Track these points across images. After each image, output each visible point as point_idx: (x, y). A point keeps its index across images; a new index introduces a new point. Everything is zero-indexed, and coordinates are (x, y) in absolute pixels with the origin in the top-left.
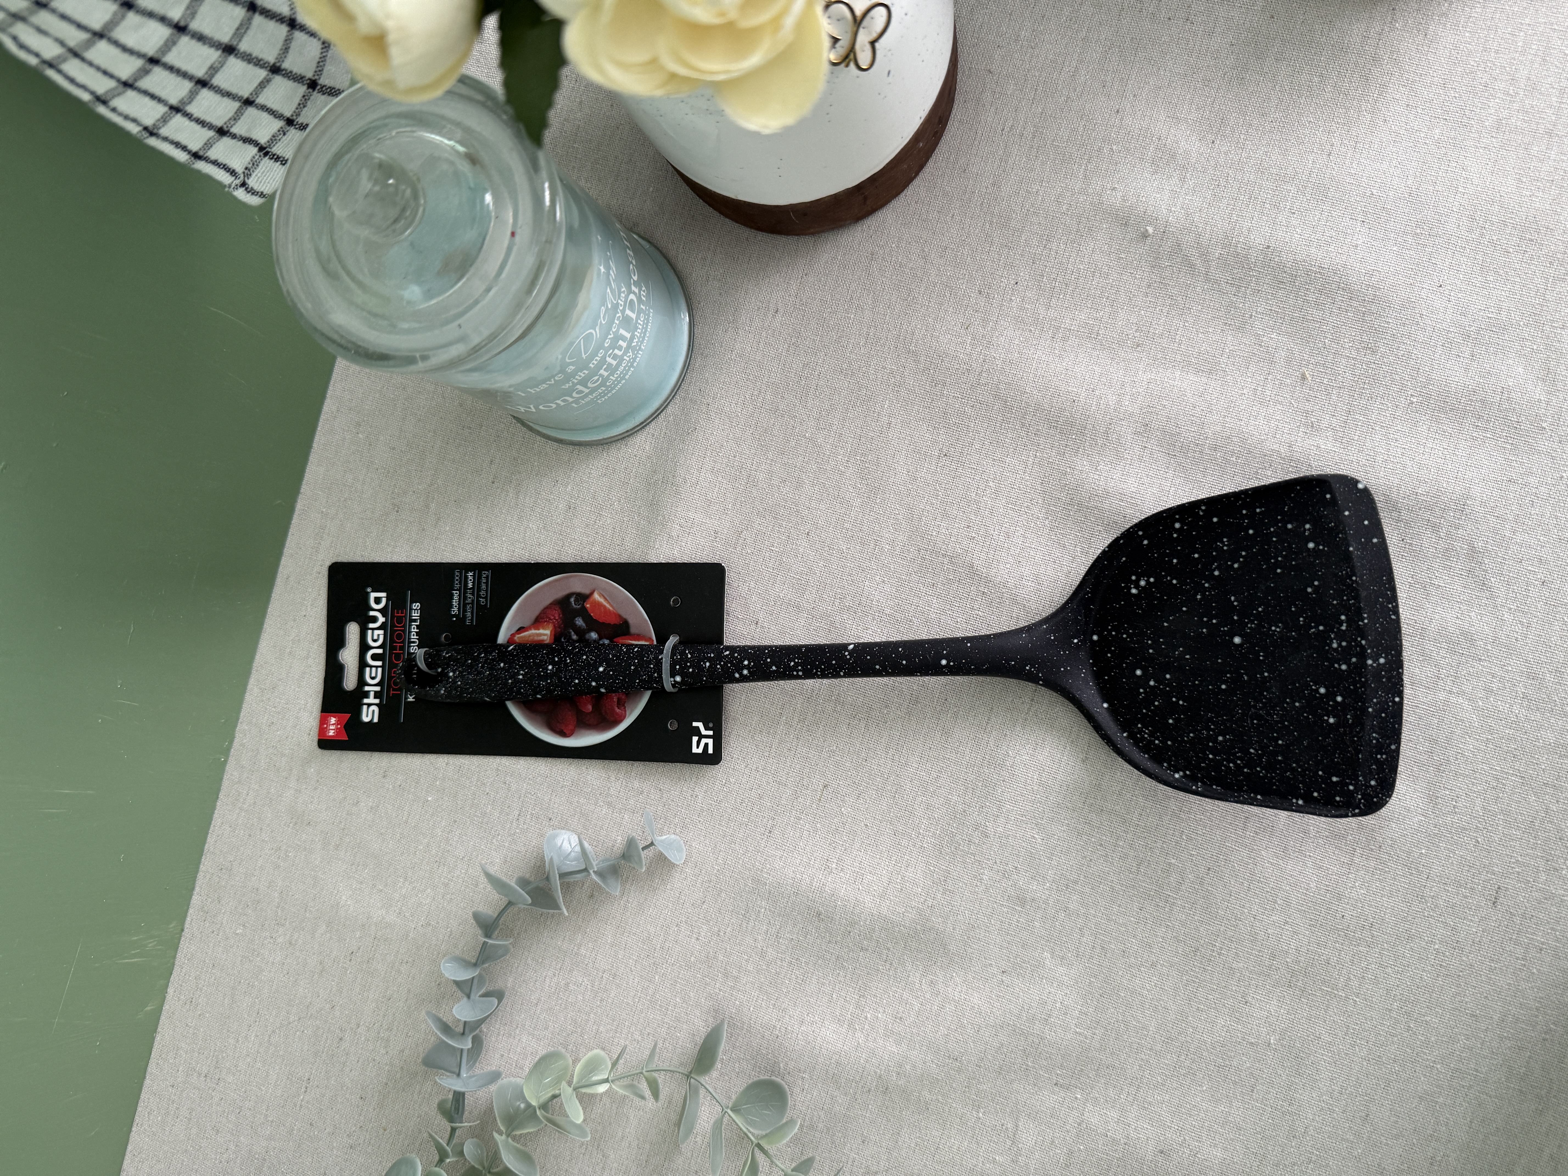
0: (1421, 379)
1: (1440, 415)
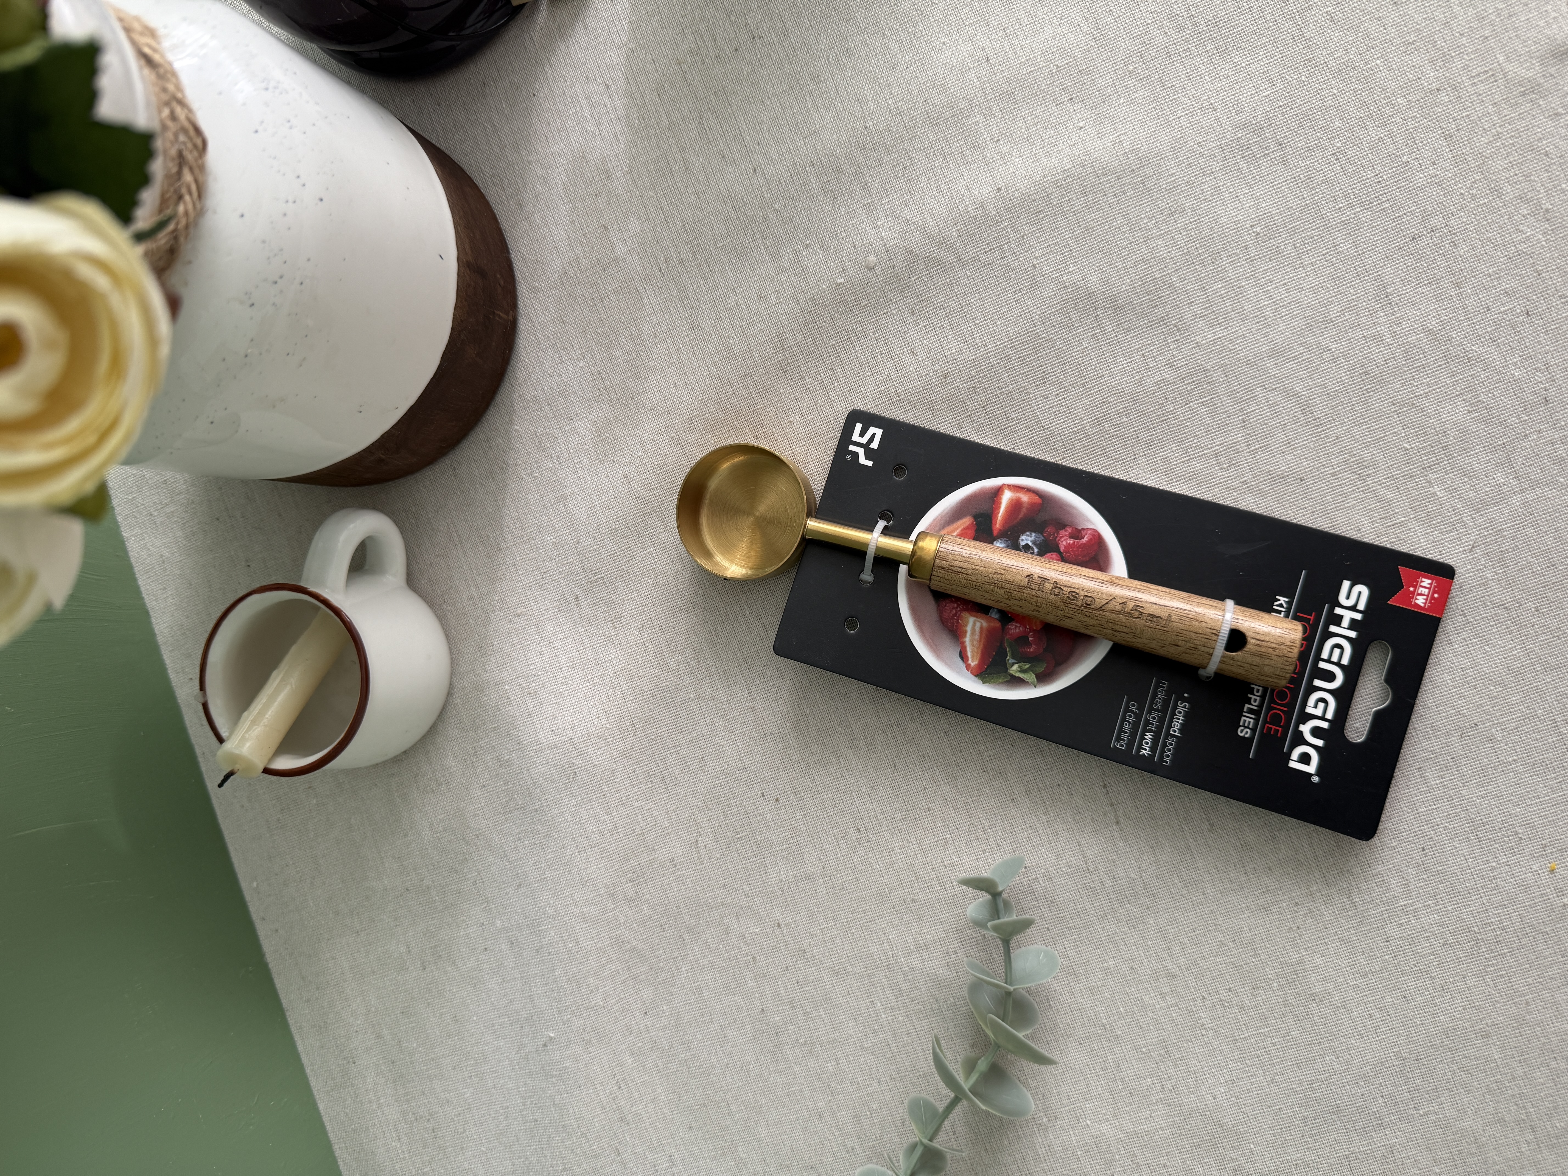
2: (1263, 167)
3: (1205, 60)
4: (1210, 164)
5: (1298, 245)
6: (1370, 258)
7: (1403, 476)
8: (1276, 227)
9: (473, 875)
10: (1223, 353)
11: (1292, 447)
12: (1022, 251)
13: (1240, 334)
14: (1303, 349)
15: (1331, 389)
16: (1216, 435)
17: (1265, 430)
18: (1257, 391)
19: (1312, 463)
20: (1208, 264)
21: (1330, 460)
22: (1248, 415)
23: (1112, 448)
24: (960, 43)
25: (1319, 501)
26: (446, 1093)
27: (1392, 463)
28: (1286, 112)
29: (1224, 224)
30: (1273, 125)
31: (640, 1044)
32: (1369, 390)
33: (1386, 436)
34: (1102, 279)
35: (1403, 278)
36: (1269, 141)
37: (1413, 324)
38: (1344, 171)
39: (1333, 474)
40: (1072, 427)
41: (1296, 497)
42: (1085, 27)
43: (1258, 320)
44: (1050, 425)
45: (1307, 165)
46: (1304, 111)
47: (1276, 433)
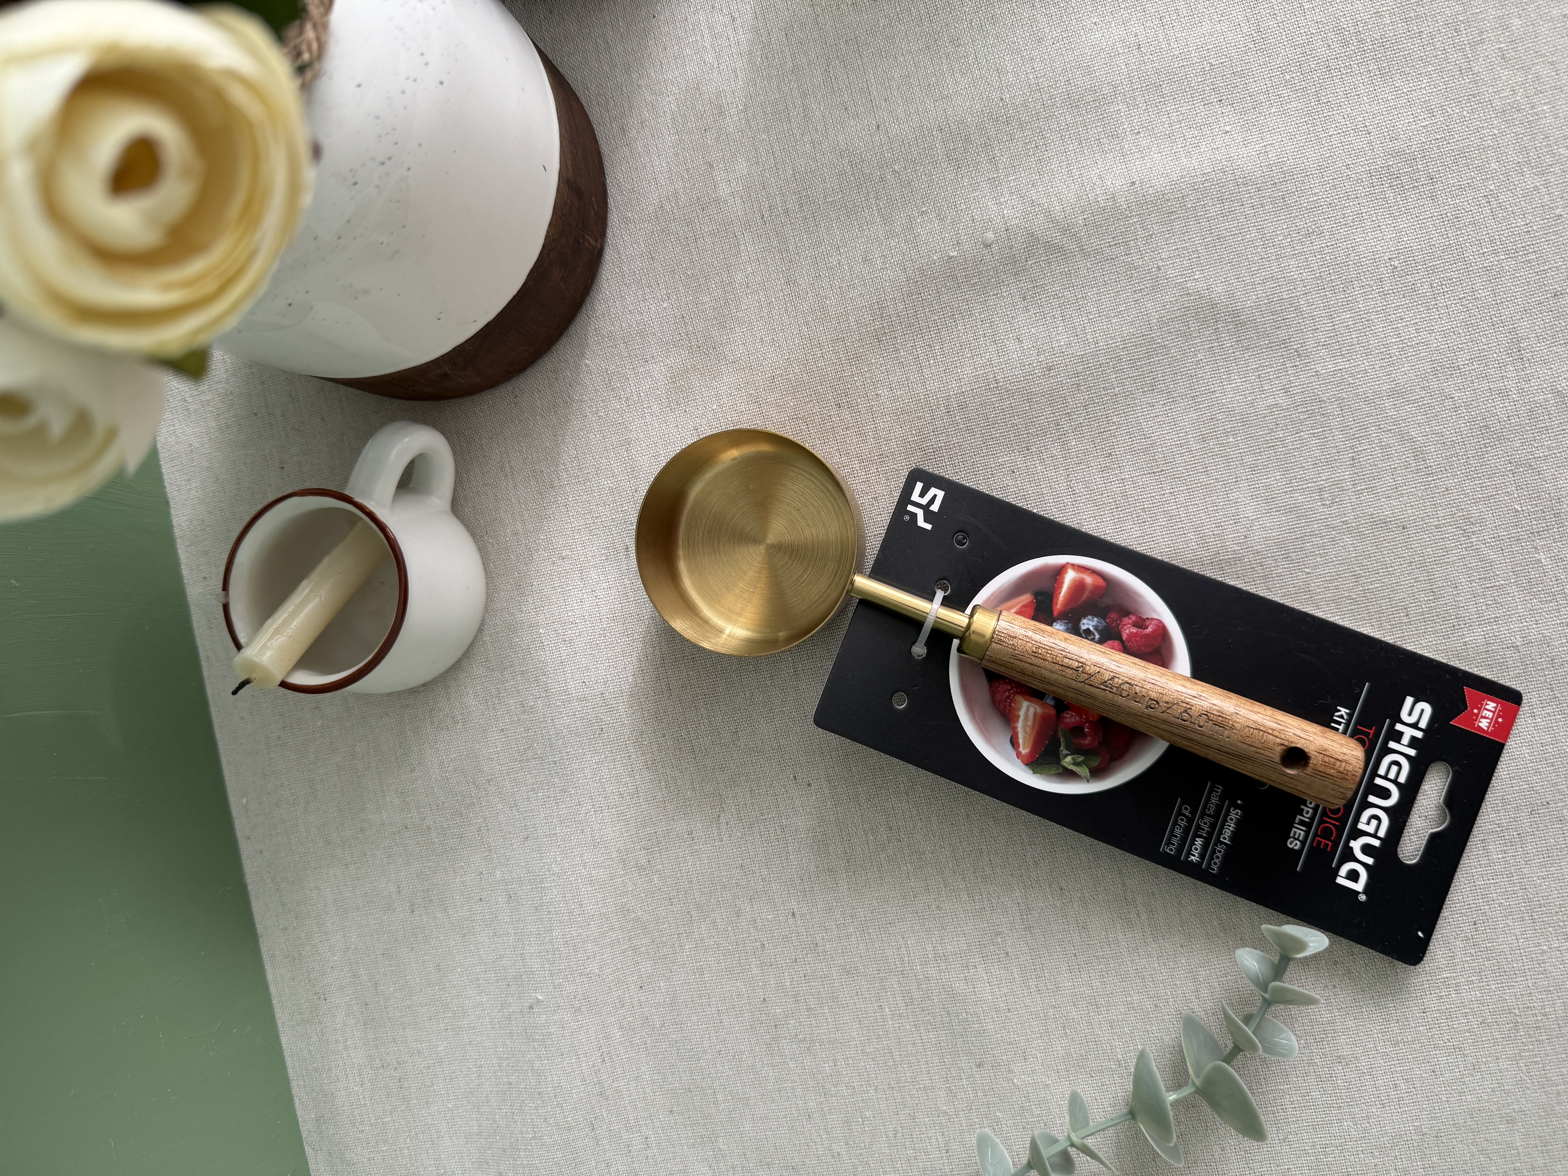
0: (1389, 236)
1: (1434, 263)
2: (1410, 200)
3: (1366, 80)
4: (1356, 188)
5: (1435, 285)
6: (1508, 310)
7: (1509, 538)
8: (1415, 263)
9: (479, 821)
10: (1342, 385)
11: (1399, 493)
12: (1148, 251)
13: (1362, 369)
14: (1425, 394)
15: (1448, 438)
16: (1323, 470)
17: (1374, 471)
18: (1371, 430)
19: (1417, 511)
20: (1339, 292)
21: (1436, 511)
22: (1359, 453)
23: (1214, 467)
24: (1112, 25)
25: (1419, 552)
26: (418, 1043)
27: (1500, 523)
28: (1442, 145)
29: (1362, 253)
30: (1427, 157)
31: (630, 1019)
32: (1487, 445)
33: (1498, 494)
34: (1228, 291)
35: (1538, 334)
36: (1421, 173)
37: (1542, 383)
38: (1493, 216)
39: (1437, 527)
40: (1175, 439)
41: (1396, 545)
42: (1246, 27)
43: (1383, 357)
44: (1152, 435)
45: (1456, 204)
46: (1461, 148)
47: (1384, 475)
